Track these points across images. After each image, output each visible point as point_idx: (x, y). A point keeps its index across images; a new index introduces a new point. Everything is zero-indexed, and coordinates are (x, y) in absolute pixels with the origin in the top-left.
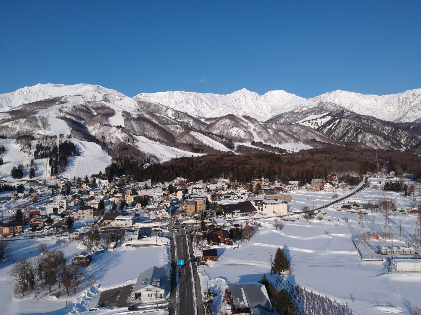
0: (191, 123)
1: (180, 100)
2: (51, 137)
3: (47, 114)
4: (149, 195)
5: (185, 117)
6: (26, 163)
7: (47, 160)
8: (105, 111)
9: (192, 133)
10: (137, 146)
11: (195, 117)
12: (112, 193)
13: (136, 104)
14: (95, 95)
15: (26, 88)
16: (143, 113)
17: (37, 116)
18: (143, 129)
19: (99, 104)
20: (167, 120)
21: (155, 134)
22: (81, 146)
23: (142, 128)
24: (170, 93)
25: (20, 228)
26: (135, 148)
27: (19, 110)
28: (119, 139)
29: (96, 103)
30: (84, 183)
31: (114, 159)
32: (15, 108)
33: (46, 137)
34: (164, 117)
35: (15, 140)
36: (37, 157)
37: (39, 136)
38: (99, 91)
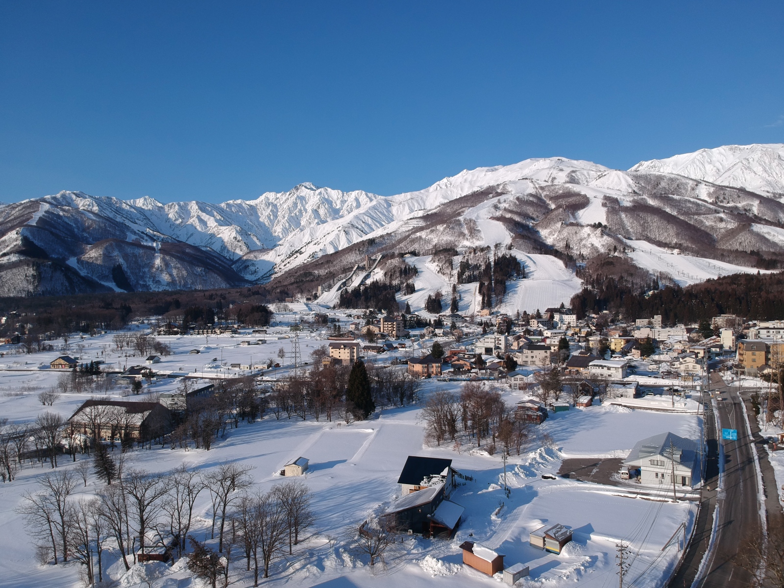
0: (756, 208)
1: (727, 164)
2: (482, 250)
3: (475, 215)
4: (658, 340)
5: (739, 197)
6: (446, 291)
7: (475, 286)
8: (570, 200)
9: (758, 228)
10: (632, 259)
11: (765, 194)
12: (583, 335)
13: (631, 182)
14: (553, 176)
15: (445, 180)
16: (644, 197)
17: (461, 218)
18: (644, 227)
19: (559, 189)
20: (698, 205)
21: (670, 234)
22: (529, 263)
23: (642, 226)
24: (704, 153)
25: (436, 367)
26: (628, 262)
27: (435, 213)
28: (597, 247)
29: (555, 189)
30: (535, 318)
31: (587, 282)
32: (430, 210)
33: (475, 250)
34: (689, 201)
35: (430, 258)
36: (461, 280)
37: (464, 249)
38: (560, 167)
